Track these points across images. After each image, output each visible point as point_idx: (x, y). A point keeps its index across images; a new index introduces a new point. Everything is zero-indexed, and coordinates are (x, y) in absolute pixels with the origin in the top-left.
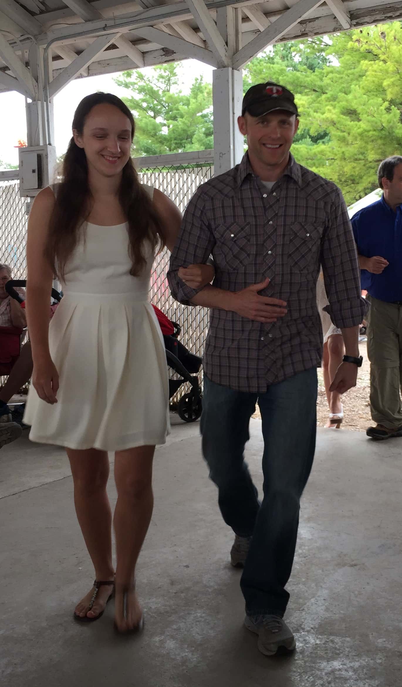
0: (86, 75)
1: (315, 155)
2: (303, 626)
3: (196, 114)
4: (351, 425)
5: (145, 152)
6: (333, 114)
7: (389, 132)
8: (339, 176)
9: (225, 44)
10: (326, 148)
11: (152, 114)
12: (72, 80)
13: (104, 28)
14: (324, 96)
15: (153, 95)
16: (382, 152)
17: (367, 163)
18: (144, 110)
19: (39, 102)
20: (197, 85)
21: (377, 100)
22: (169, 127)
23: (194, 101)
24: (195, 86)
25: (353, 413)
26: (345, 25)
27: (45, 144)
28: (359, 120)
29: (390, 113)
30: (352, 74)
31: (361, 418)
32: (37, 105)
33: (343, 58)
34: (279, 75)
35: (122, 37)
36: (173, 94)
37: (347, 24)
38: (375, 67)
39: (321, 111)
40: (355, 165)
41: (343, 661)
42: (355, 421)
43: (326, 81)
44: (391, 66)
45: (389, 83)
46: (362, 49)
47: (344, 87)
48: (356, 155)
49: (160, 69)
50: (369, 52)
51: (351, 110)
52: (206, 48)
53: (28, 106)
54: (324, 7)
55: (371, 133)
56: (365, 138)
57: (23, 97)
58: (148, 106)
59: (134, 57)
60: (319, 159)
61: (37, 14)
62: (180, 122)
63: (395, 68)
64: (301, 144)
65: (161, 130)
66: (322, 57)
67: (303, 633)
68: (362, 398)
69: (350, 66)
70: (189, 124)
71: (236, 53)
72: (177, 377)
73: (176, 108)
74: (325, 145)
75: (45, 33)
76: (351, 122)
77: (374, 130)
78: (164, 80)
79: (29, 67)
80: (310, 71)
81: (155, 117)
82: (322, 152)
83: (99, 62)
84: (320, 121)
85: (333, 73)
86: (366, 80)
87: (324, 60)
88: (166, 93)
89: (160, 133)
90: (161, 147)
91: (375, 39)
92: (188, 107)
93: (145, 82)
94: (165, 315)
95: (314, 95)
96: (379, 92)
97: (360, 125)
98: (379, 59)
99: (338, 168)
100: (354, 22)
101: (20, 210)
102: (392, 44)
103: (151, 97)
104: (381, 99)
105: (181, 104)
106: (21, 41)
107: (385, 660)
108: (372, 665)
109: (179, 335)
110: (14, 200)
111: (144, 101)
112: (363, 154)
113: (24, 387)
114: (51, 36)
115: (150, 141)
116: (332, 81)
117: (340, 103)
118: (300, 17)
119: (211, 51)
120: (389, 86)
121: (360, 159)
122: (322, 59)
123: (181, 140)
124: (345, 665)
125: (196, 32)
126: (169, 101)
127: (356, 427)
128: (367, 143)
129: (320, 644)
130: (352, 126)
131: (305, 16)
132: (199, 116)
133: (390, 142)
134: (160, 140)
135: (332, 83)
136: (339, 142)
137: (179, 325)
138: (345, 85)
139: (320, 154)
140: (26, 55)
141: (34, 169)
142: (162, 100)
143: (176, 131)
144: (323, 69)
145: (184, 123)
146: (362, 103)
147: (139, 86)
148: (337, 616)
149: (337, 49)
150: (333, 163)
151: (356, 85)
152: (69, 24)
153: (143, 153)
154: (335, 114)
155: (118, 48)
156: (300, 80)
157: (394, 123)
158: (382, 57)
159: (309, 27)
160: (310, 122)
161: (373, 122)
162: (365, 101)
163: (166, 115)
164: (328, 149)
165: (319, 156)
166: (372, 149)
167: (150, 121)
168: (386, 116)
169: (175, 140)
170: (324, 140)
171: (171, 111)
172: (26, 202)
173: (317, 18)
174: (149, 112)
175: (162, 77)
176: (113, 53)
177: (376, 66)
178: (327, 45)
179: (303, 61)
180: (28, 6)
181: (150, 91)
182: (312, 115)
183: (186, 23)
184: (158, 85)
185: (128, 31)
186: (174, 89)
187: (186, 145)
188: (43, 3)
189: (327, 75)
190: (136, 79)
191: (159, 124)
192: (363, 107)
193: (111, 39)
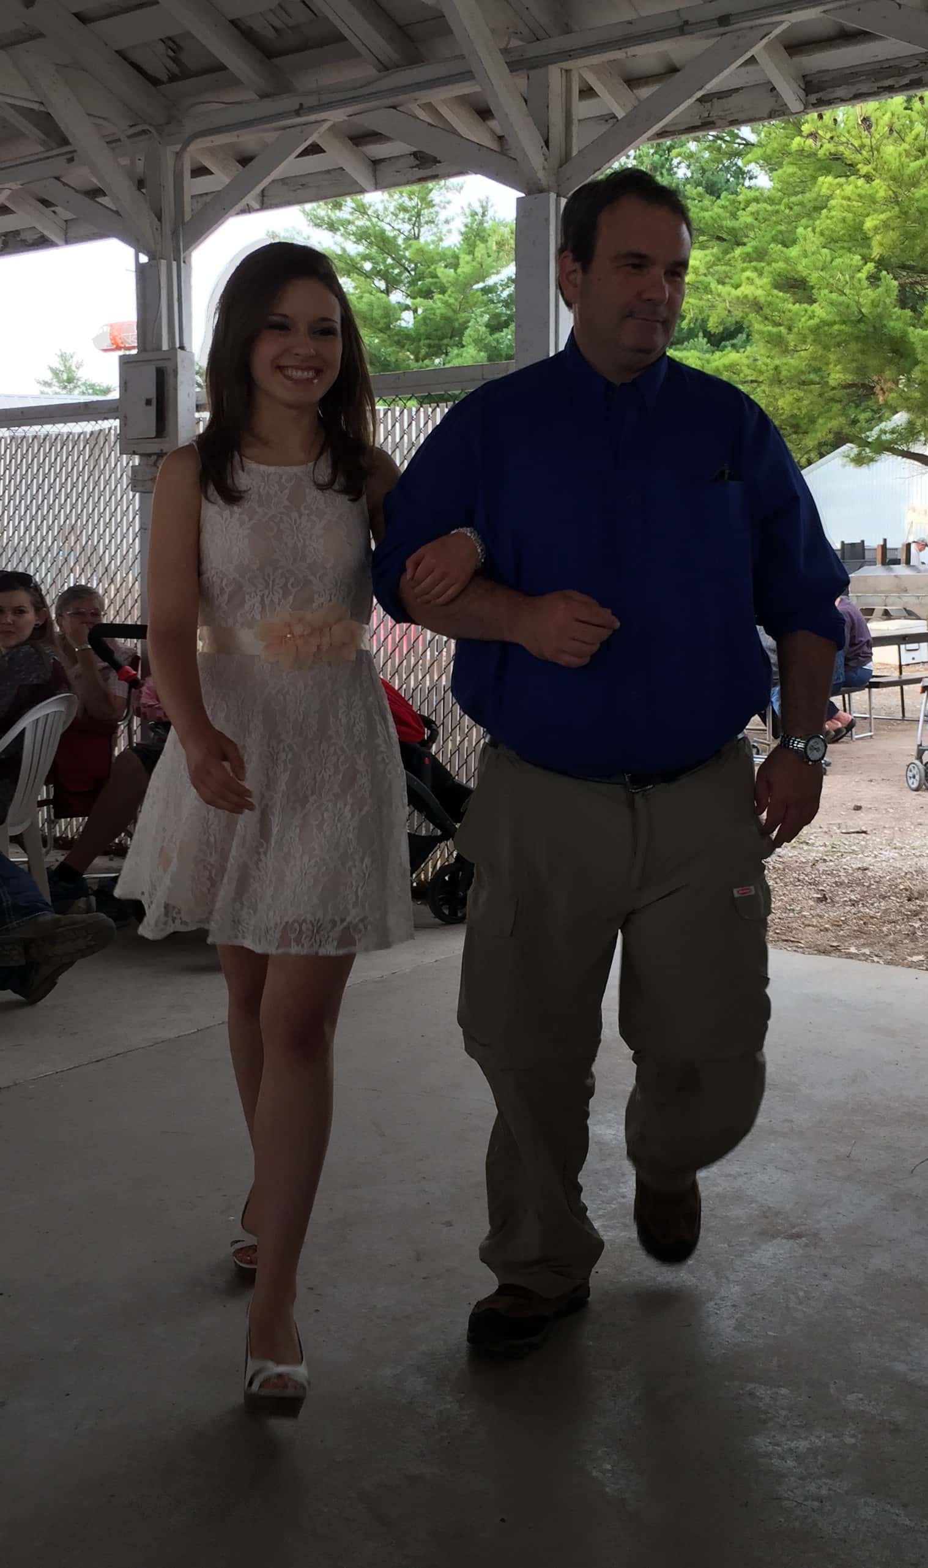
0: (257, 206)
3: (472, 286)
4: (787, 941)
6: (757, 288)
7: (874, 327)
9: (543, 144)
10: (740, 358)
11: (382, 285)
12: (231, 216)
13: (298, 113)
14: (738, 251)
15: (384, 245)
16: (858, 368)
17: (826, 389)
18: (367, 275)
19: (163, 262)
20: (475, 226)
21: (852, 259)
22: (415, 311)
23: (468, 258)
24: (471, 228)
25: (791, 914)
26: (795, 105)
27: (172, 348)
28: (812, 301)
29: (878, 286)
30: (797, 205)
31: (809, 925)
32: (158, 267)
33: (780, 171)
35: (333, 129)
36: (427, 244)
37: (798, 103)
38: (849, 189)
39: (732, 281)
40: (802, 394)
41: (774, 1436)
42: (794, 932)
43: (745, 218)
44: (881, 188)
45: (876, 222)
46: (821, 153)
47: (781, 232)
48: (803, 372)
49: (401, 193)
50: (838, 159)
51: (795, 280)
52: (503, 152)
53: (141, 270)
54: (750, 68)
55: (836, 327)
56: (823, 338)
57: (130, 251)
58: (374, 268)
59: (357, 171)
61: (163, 83)
62: (438, 302)
63: (891, 193)
64: (687, 348)
65: (399, 319)
66: (735, 168)
68: (810, 884)
69: (794, 187)
70: (457, 306)
71: (566, 162)
72: (427, 830)
73: (430, 272)
74: (738, 352)
75: (179, 121)
76: (794, 304)
77: (844, 322)
78: (407, 216)
79: (144, 190)
80: (711, 197)
81: (387, 292)
82: (732, 368)
83: (284, 181)
84: (730, 302)
85: (758, 203)
86: (827, 217)
87: (740, 173)
88: (411, 242)
89: (398, 323)
90: (398, 352)
91: (849, 132)
92: (455, 270)
93: (370, 220)
94: (406, 702)
95: (716, 249)
96: (855, 242)
97: (813, 312)
98: (856, 172)
100: (813, 98)
101: (119, 481)
102: (885, 141)
103: (382, 250)
104: (859, 257)
105: (442, 264)
106: (129, 137)
107: (862, 1439)
108: (835, 1449)
109: (434, 742)
110: (107, 460)
111: (366, 258)
112: (817, 370)
113: (117, 841)
114: (189, 126)
115: (377, 341)
116: (756, 219)
117: (773, 264)
118: (701, 89)
119: (515, 159)
120: (876, 229)
121: (812, 383)
122: (735, 172)
123: (441, 339)
124: (778, 1445)
125: (484, 120)
126: (417, 259)
127: (796, 944)
128: (826, 348)
130: (797, 314)
131: (711, 86)
132: (477, 290)
133: (876, 346)
134: (396, 338)
135: (755, 223)
136: (769, 345)
137: (434, 722)
138: (783, 228)
139: (727, 371)
140: (140, 165)
141: (149, 397)
142: (404, 257)
143: (430, 319)
144: (736, 193)
145: (446, 303)
146: (820, 264)
147: (357, 227)
148: (761, 1341)
149: (769, 151)
150: (755, 389)
151: (806, 228)
152: (228, 103)
154: (761, 287)
155: (324, 152)
157: (885, 308)
158: (864, 169)
159: (717, 109)
160: (710, 304)
161: (841, 304)
162: (825, 262)
163: (411, 288)
164: (746, 361)
166: (838, 362)
167: (378, 298)
168: (869, 291)
169: (428, 338)
170: (735, 341)
171: (419, 279)
172: (131, 464)
173: (736, 90)
174: (377, 282)
175: (405, 210)
176: (313, 163)
177: (851, 187)
178: (748, 144)
179: (695, 176)
180: (145, 66)
181: (379, 239)
182: (713, 290)
183: (464, 101)
184: (396, 227)
185: (346, 118)
186: (427, 234)
187: (449, 349)
188: (175, 60)
189: (747, 206)
190: (351, 213)
191: (396, 306)
192: (821, 273)
193: (312, 134)
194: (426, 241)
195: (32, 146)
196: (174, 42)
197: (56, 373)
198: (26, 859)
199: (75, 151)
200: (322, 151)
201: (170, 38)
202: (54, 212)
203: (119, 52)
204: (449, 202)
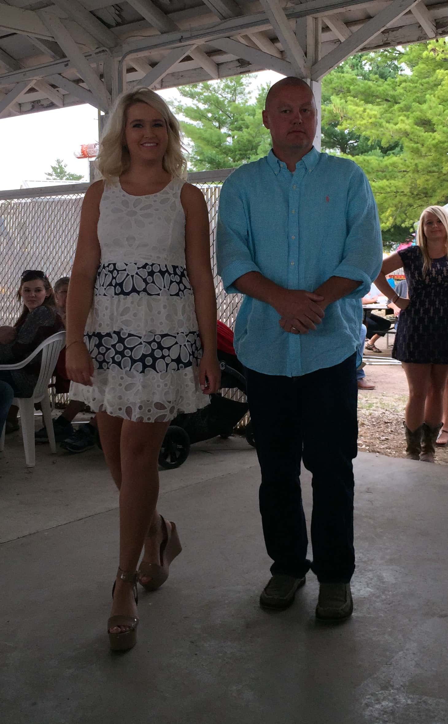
1: (386, 167)
2: (391, 683)
5: (209, 163)
6: (406, 125)
8: (411, 188)
9: (304, 55)
10: (398, 159)
11: (217, 124)
13: (180, 40)
14: (396, 106)
15: (218, 105)
17: (441, 175)
18: (209, 120)
22: (233, 137)
24: (262, 96)
26: (431, 34)
28: (434, 131)
30: (426, 83)
33: (416, 67)
34: (350, 85)
35: (198, 48)
37: (433, 33)
39: (393, 121)
40: (429, 177)
43: (400, 90)
46: (438, 58)
47: (417, 97)
48: (429, 167)
50: (446, 61)
51: (425, 120)
52: (283, 59)
53: (101, 119)
54: (409, 16)
55: (446, 144)
56: (440, 150)
57: (96, 110)
58: (213, 116)
59: (209, 69)
60: (390, 172)
61: (112, 27)
62: (245, 133)
64: (370, 155)
65: (226, 141)
66: (393, 65)
67: (392, 691)
69: (424, 75)
70: (254, 134)
71: (315, 63)
73: (241, 118)
74: (396, 157)
75: (121, 45)
76: (425, 132)
78: (230, 90)
79: (103, 80)
80: (383, 80)
81: (219, 128)
82: (394, 165)
83: (173, 74)
84: (393, 132)
85: (406, 82)
86: (441, 90)
87: (396, 68)
88: (231, 103)
89: (225, 143)
90: (225, 157)
92: (254, 117)
93: (211, 92)
95: (385, 105)
97: (434, 136)
99: (410, 181)
100: (440, 31)
103: (217, 107)
105: (247, 114)
106: (97, 53)
111: (208, 111)
112: (437, 165)
114: (126, 48)
115: (214, 152)
117: (414, 113)
118: (384, 27)
119: (289, 62)
121: (434, 172)
122: (393, 67)
123: (246, 151)
125: (273, 43)
126: (234, 111)
128: (442, 154)
129: (411, 704)
130: (427, 138)
131: (389, 25)
134: (224, 151)
135: (405, 92)
136: (413, 153)
138: (419, 95)
139: (391, 166)
140: (101, 67)
142: (228, 110)
143: (241, 141)
144: (395, 78)
145: (249, 134)
146: (438, 113)
147: (205, 96)
148: (429, 673)
149: (411, 57)
150: (405, 175)
151: (431, 94)
152: (146, 36)
153: (207, 164)
154: (408, 124)
156: (372, 89)
159: (391, 36)
160: (382, 133)
162: (440, 112)
163: (232, 126)
164: (400, 161)
165: (390, 168)
167: (215, 131)
169: (240, 151)
170: (394, 151)
171: (236, 122)
173: (401, 27)
174: (214, 123)
175: (228, 87)
176: (188, 65)
178: (400, 53)
179: (374, 69)
180: (104, 18)
181: (215, 102)
182: (384, 126)
183: (264, 34)
184: (224, 96)
185: (204, 43)
186: (239, 99)
187: (250, 156)
188: (119, 16)
189: (400, 84)
190: (201, 89)
191: (224, 135)
192: (438, 117)
193: (187, 51)
194: (239, 103)
195: (47, 58)
196: (118, 6)
197: (54, 169)
198: (42, 414)
199: (69, 61)
200: (192, 59)
201: (117, 5)
202: (58, 91)
203: (91, 12)
204: (250, 83)
